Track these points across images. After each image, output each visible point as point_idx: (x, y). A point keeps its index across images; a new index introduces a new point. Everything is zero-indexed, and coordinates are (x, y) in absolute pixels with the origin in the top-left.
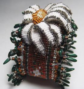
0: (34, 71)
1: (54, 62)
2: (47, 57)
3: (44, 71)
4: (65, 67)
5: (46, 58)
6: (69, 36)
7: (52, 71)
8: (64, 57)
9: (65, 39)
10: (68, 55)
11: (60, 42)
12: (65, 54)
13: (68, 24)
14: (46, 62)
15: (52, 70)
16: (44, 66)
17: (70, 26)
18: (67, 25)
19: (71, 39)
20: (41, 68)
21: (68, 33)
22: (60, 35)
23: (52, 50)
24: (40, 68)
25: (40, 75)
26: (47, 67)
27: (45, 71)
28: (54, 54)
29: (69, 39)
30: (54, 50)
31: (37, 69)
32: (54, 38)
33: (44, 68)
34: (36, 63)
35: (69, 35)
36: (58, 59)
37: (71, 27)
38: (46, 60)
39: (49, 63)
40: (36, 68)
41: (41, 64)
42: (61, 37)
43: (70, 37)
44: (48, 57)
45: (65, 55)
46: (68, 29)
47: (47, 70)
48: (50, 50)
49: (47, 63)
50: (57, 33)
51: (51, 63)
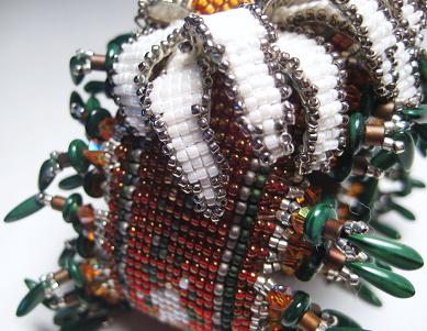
0: (153, 295)
1: (267, 267)
2: (229, 228)
3: (203, 309)
4: (332, 313)
5: (227, 236)
6: (389, 125)
7: (249, 320)
8: (334, 254)
9: (363, 137)
10: (360, 245)
11: (329, 153)
12: (344, 235)
13: (395, 48)
14: (220, 261)
15: (252, 314)
16: (207, 280)
17: (410, 69)
18: (390, 56)
19: (399, 144)
20: (190, 284)
21: (390, 106)
22: (330, 106)
23: (272, 194)
24: (184, 284)
25: (186, 322)
26: (225, 286)
27: (212, 311)
28: (276, 222)
29: (388, 141)
30: (283, 197)
31: (168, 285)
32: (286, 110)
33: (203, 291)
34: (169, 254)
35: (389, 119)
36: (299, 256)
37: (412, 79)
38: (223, 250)
39: (240, 268)
40: (165, 281)
41: (192, 263)
42: (340, 119)
43: (393, 134)
44: (236, 229)
45: (344, 242)
46: (396, 79)
47: (223, 306)
48: (257, 192)
49: (230, 264)
50: (315, 83)
51: (249, 271)
